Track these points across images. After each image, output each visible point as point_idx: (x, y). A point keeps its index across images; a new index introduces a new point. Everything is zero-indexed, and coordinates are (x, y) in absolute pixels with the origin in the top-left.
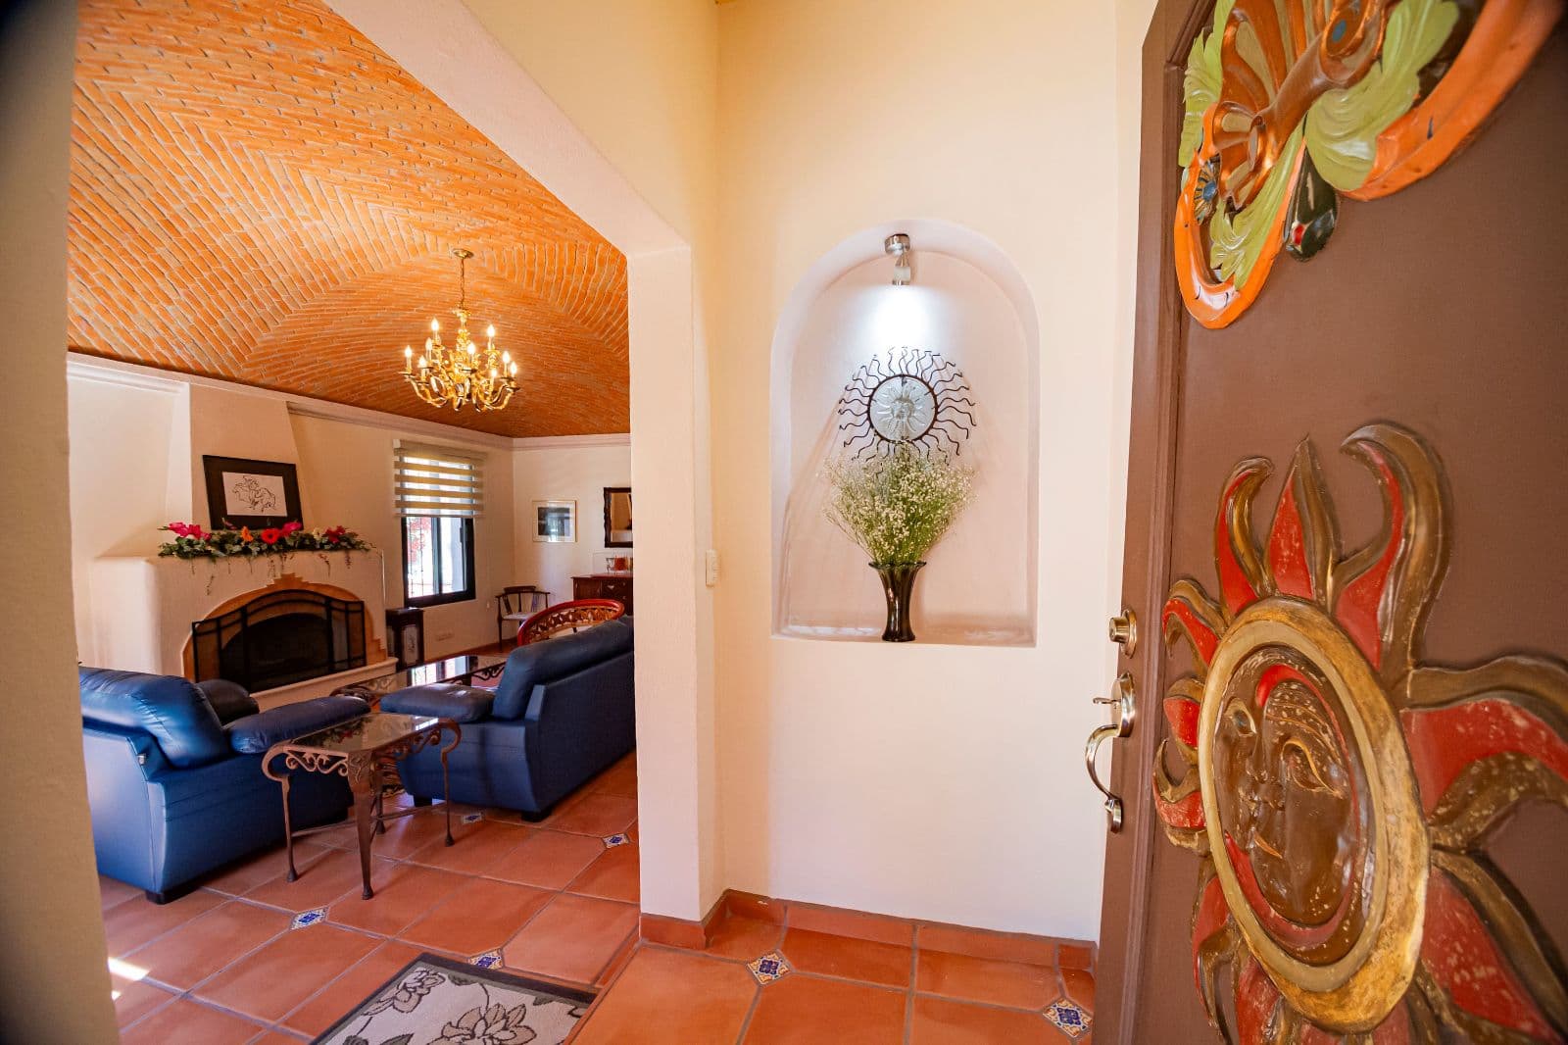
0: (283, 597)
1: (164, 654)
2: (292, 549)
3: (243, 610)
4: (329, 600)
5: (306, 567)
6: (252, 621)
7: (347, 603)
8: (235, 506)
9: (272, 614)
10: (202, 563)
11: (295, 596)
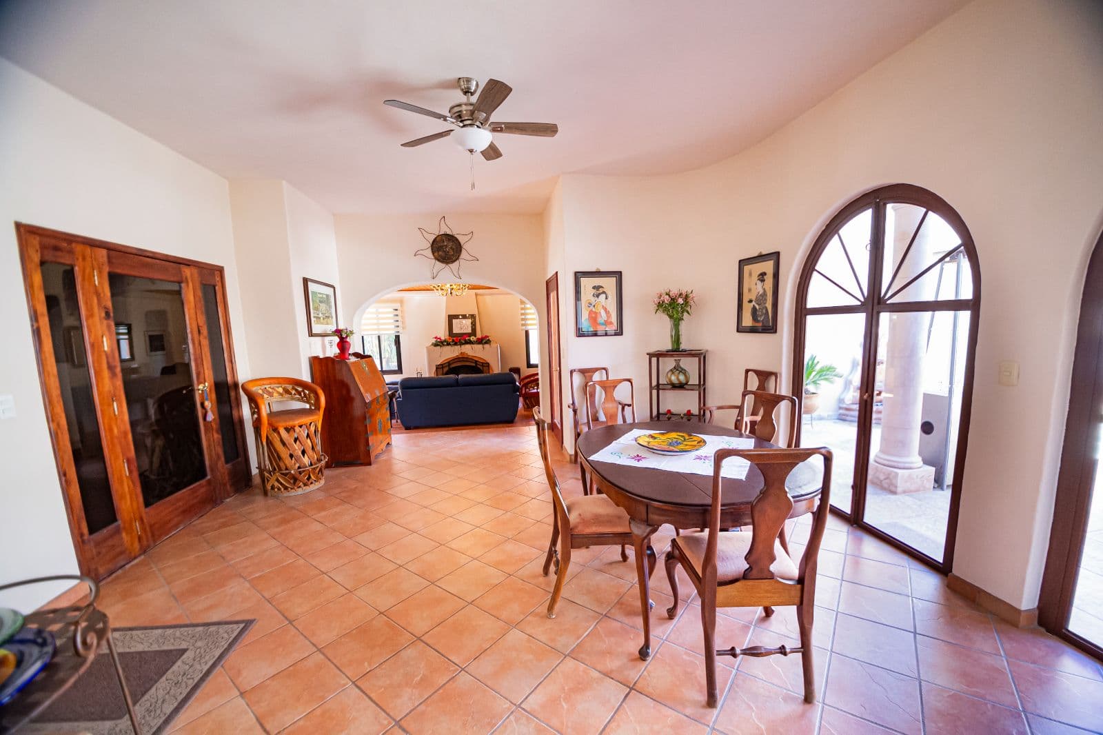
0: (461, 359)
1: (430, 373)
2: (463, 344)
3: (449, 362)
4: (476, 361)
5: (468, 350)
6: (453, 366)
7: (482, 363)
8: (456, 330)
9: (459, 364)
10: (439, 347)
11: (465, 359)
